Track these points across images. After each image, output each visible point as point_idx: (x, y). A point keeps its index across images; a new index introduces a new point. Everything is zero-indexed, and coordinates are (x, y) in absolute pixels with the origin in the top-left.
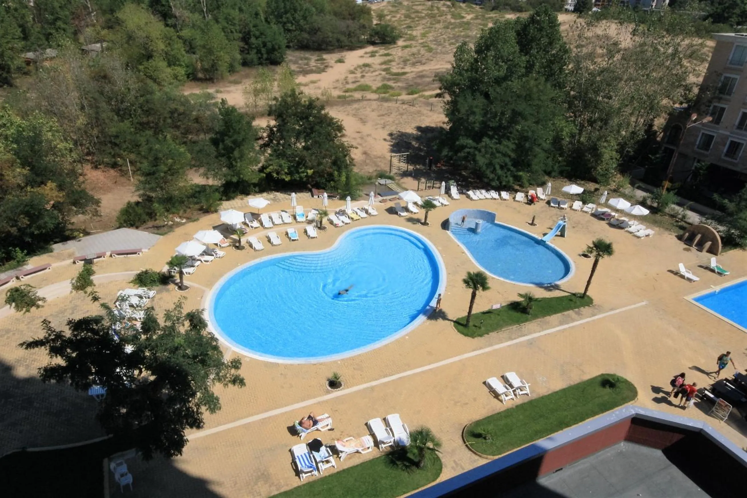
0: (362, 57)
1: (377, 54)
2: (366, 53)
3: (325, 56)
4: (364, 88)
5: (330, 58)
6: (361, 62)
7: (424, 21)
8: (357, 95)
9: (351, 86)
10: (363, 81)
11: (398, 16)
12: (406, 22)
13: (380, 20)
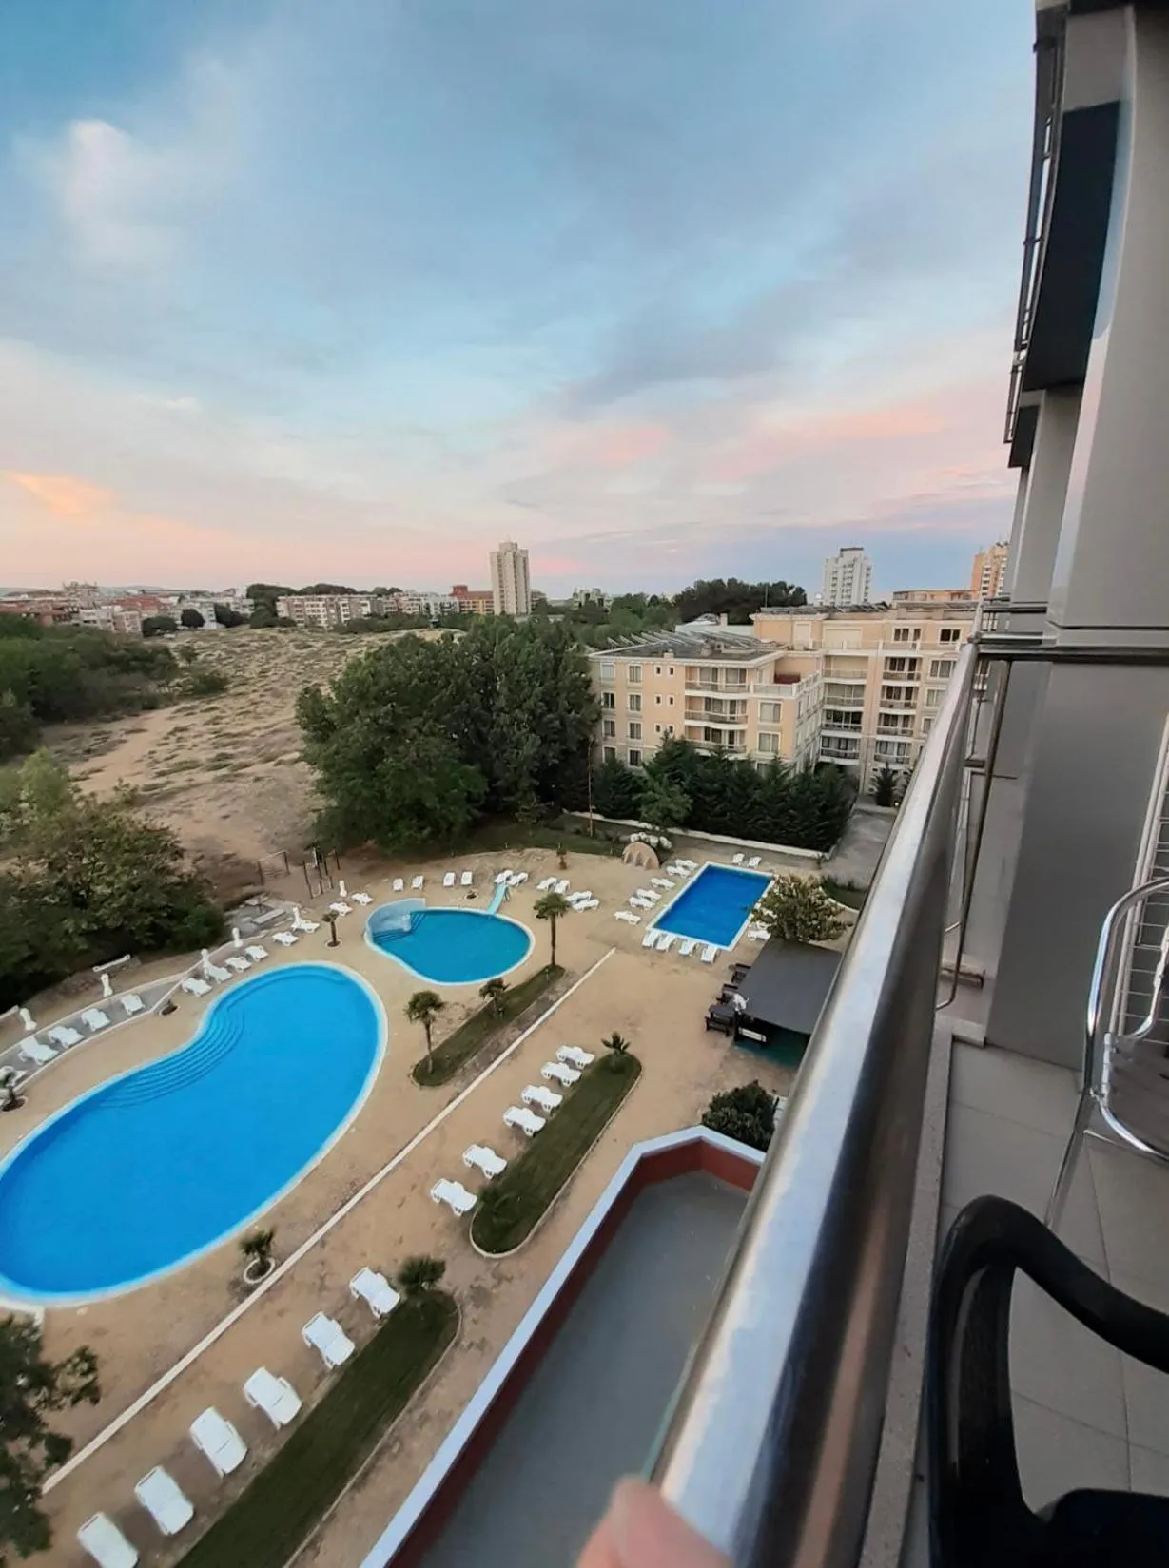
0: (171, 718)
1: (198, 711)
2: (179, 711)
3: (106, 727)
4: (191, 765)
5: (117, 728)
6: (171, 726)
7: (258, 656)
8: (180, 780)
9: (162, 767)
10: (183, 756)
11: (218, 652)
12: (231, 660)
13: (189, 661)
